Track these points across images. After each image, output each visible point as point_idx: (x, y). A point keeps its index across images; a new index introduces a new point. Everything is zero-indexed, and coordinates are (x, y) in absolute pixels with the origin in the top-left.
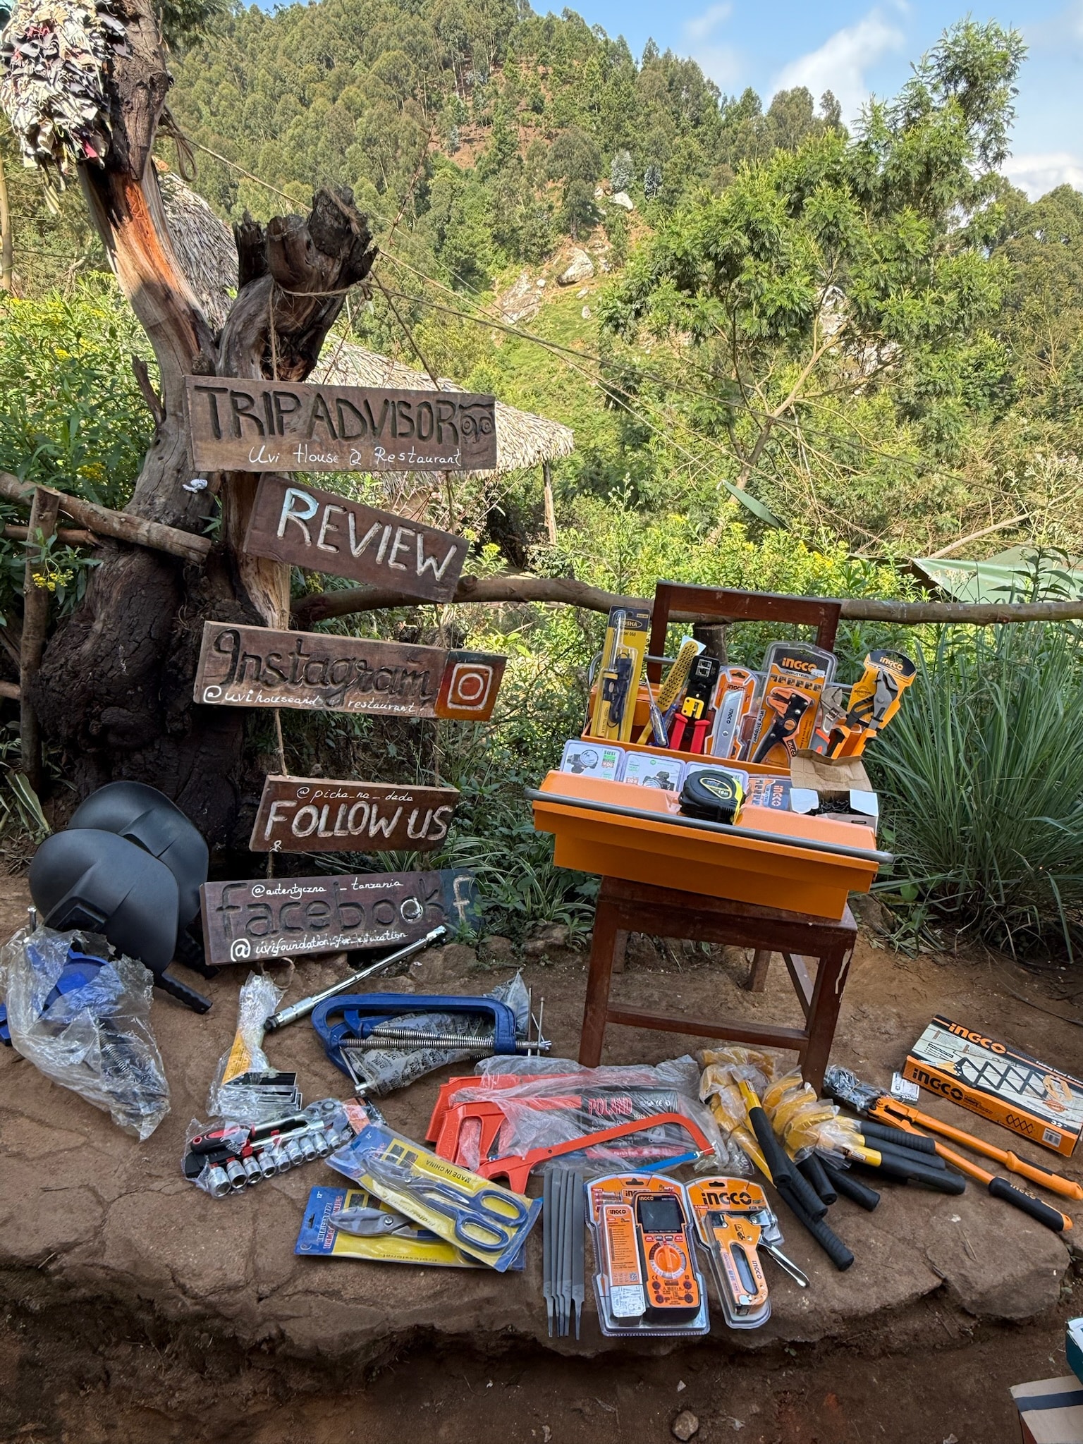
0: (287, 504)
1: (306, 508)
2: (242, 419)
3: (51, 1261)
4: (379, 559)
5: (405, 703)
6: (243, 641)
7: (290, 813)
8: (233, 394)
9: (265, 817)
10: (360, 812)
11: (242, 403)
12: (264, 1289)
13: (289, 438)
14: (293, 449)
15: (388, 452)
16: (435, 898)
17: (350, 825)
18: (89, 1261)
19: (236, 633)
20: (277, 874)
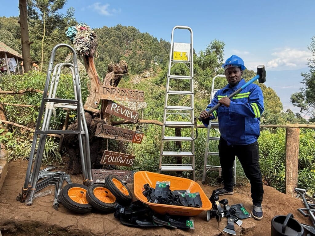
0: (113, 105)
1: (115, 106)
2: (108, 92)
3: (68, 229)
4: (126, 115)
5: (128, 139)
6: (104, 126)
7: (108, 157)
8: (107, 88)
9: (104, 157)
10: (119, 158)
11: (108, 89)
12: (106, 233)
13: (114, 95)
14: (114, 97)
15: (128, 98)
16: (130, 175)
17: (117, 160)
18: (75, 228)
19: (103, 125)
20: (104, 169)
